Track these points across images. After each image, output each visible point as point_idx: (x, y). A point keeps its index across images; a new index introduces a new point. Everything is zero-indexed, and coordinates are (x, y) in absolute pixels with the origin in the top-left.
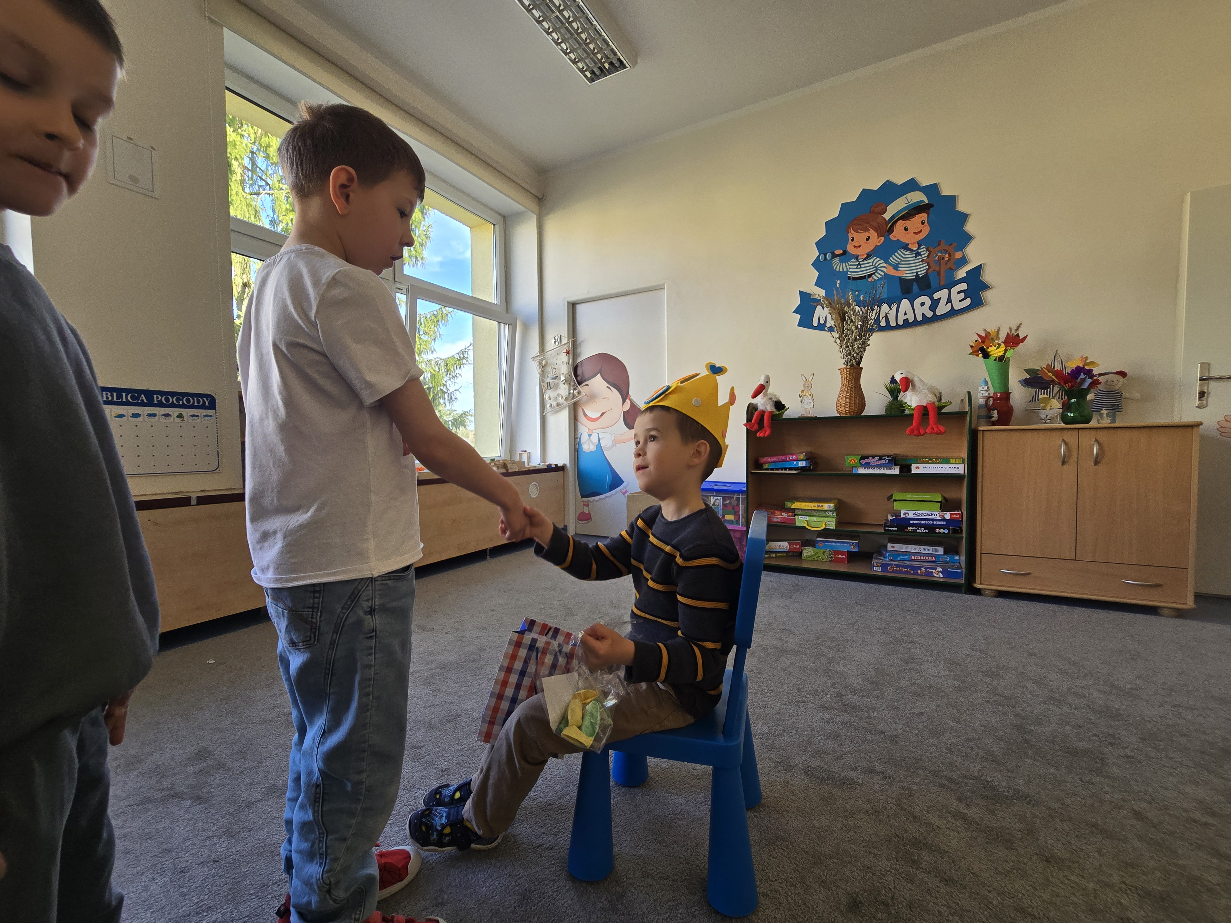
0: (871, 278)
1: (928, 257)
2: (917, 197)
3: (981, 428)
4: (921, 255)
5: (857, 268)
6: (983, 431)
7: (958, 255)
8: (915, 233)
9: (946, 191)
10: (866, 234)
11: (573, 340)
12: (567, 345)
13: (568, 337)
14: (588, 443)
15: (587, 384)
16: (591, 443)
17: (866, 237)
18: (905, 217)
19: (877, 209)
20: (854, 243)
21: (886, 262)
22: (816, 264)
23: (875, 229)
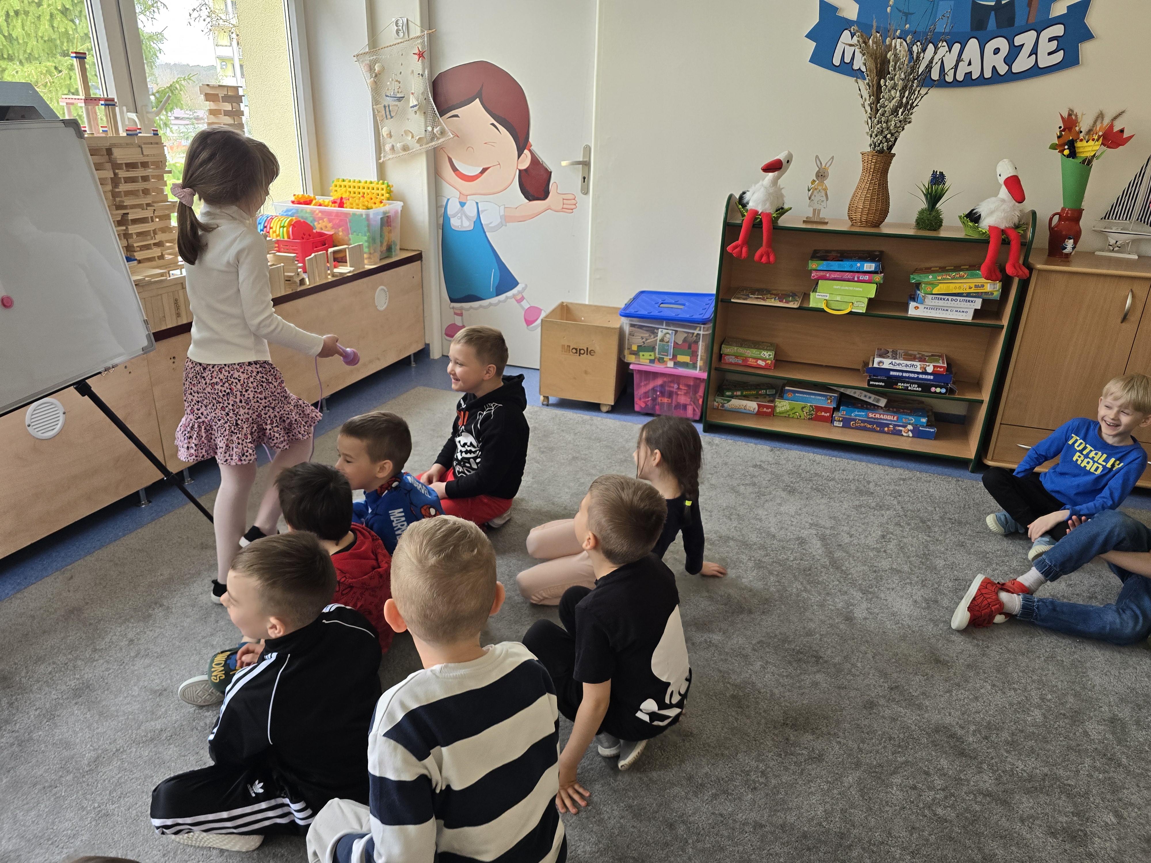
3: (1038, 266)
6: (1040, 271)
11: (430, 31)
12: (419, 41)
13: (422, 26)
14: (459, 215)
15: (457, 116)
16: (464, 218)
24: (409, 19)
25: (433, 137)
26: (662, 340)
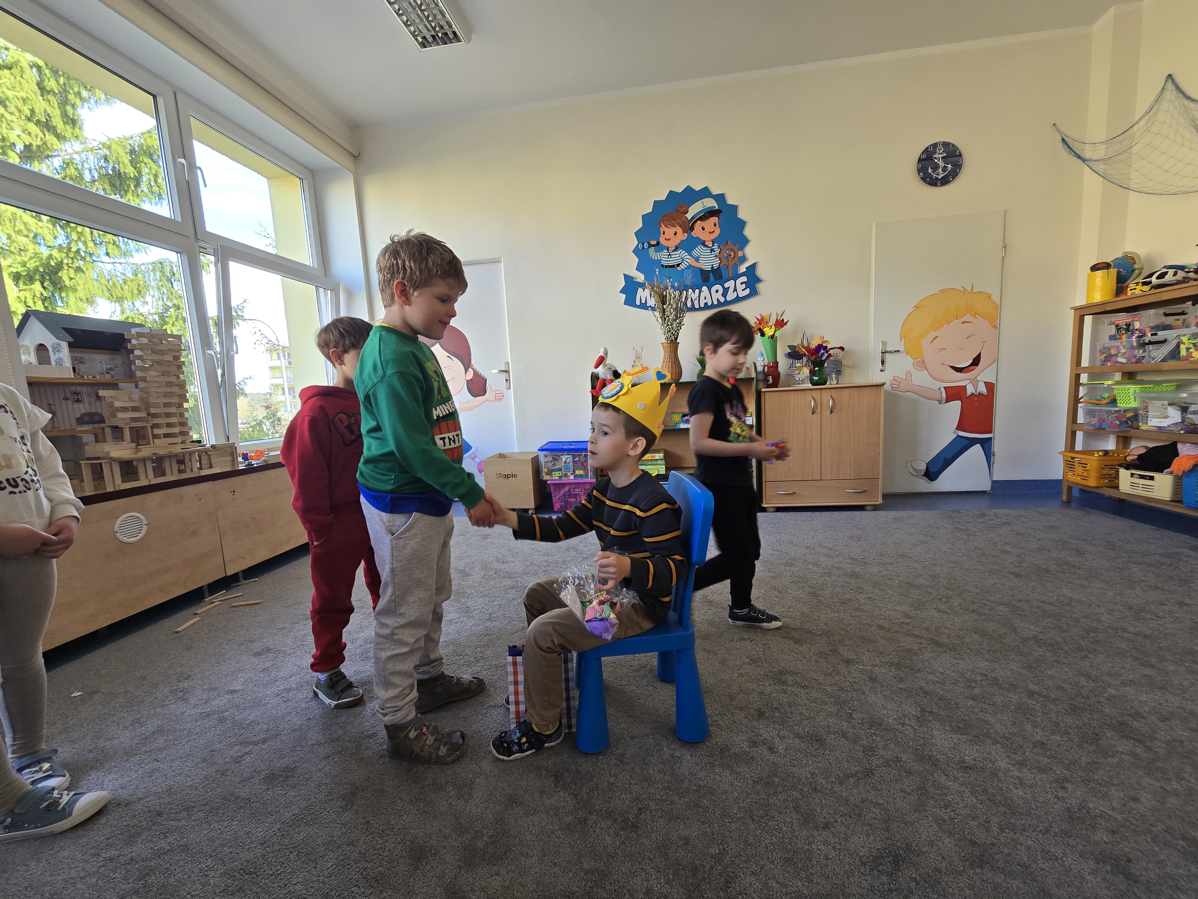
0: (679, 267)
1: (720, 253)
2: (710, 203)
3: (763, 390)
4: (714, 251)
5: (668, 258)
6: (765, 392)
7: (740, 254)
8: (710, 233)
9: (730, 201)
10: (674, 230)
17: (674, 232)
18: (701, 219)
19: (682, 210)
20: (665, 236)
21: (690, 255)
22: (636, 251)
23: (681, 226)
26: (565, 462)
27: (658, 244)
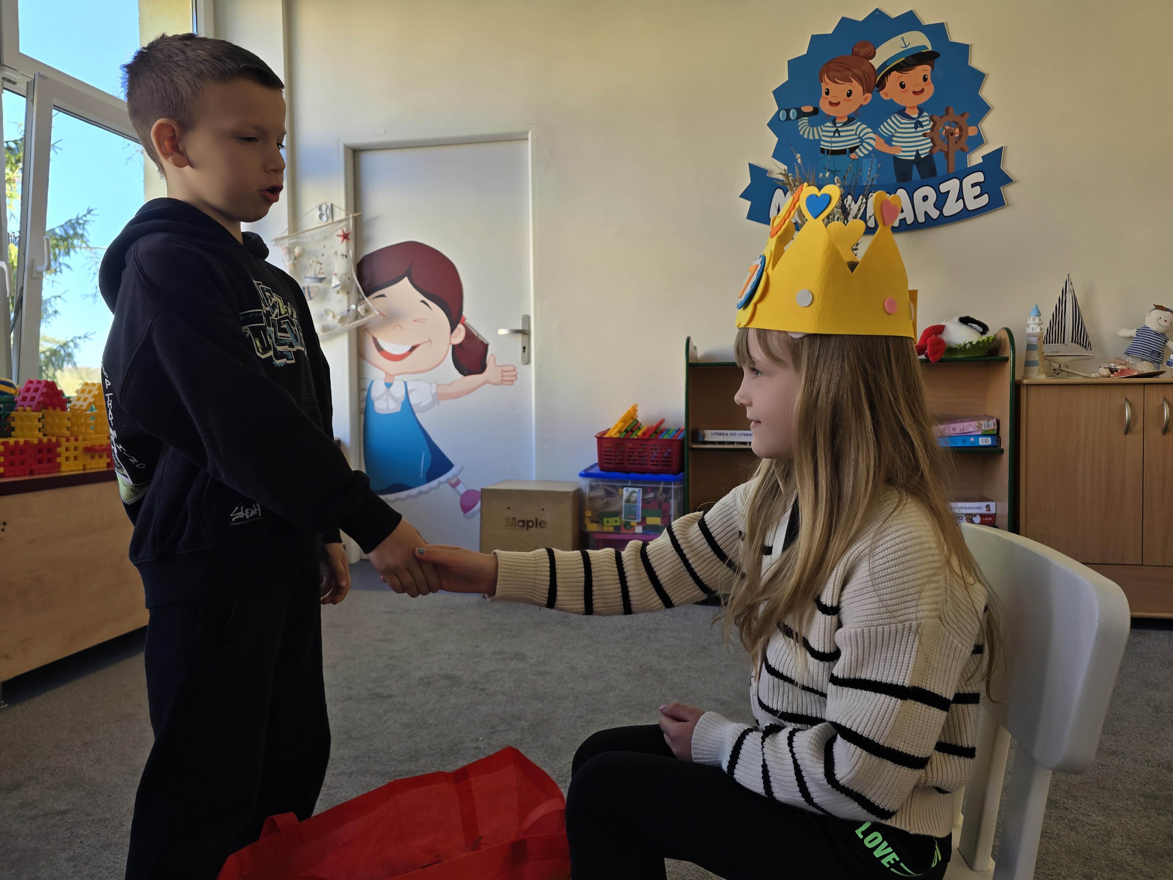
0: (854, 154)
1: (932, 129)
2: (917, 40)
3: (1025, 381)
4: (922, 126)
5: (834, 136)
6: (1028, 385)
7: (972, 131)
8: (915, 93)
9: (956, 37)
10: (846, 87)
11: (356, 215)
12: (344, 224)
13: (347, 209)
14: (385, 397)
15: (383, 296)
16: (390, 399)
17: (846, 91)
18: (899, 68)
19: (863, 51)
20: (830, 98)
21: (875, 131)
22: (774, 124)
23: (860, 80)
24: (335, 204)
25: (357, 316)
26: (628, 501)
27: (816, 111)
